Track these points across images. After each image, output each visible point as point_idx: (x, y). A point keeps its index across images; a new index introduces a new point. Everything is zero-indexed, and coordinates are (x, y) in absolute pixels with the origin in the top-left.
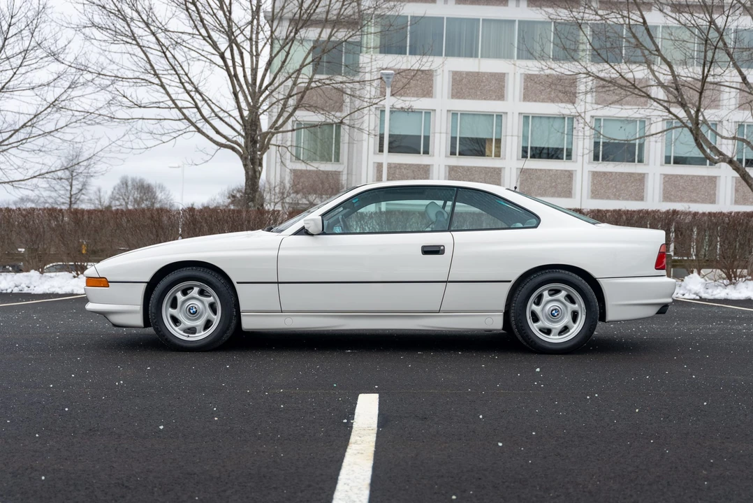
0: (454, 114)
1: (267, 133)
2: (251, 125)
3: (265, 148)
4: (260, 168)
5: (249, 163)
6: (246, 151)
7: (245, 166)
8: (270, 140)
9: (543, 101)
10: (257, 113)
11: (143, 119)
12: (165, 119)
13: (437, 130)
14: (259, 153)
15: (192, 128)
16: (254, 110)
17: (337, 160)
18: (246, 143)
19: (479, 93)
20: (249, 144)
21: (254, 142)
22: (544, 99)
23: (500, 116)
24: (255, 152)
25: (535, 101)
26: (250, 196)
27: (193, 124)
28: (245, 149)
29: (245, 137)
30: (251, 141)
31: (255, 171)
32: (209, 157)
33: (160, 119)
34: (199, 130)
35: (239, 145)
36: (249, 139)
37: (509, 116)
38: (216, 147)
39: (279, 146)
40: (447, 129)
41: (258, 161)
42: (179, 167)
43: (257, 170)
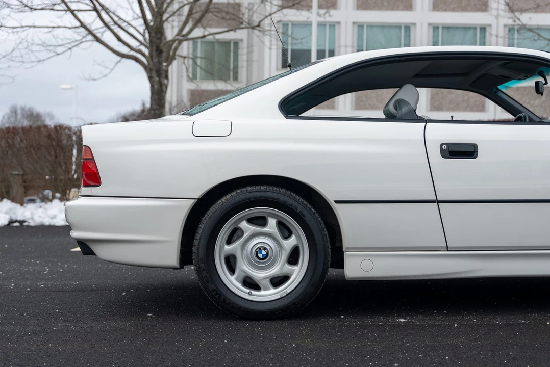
0: (360, 26)
1: (173, 41)
2: (156, 31)
3: (170, 60)
4: (166, 81)
5: (154, 74)
6: (150, 62)
7: (150, 78)
8: (176, 49)
9: (453, 10)
10: (161, 19)
11: (35, 27)
12: (59, 27)
13: (343, 43)
14: (165, 64)
15: (90, 37)
16: (158, 14)
17: (236, 78)
18: (151, 53)
19: (385, 3)
20: (155, 54)
21: (159, 51)
22: (454, 8)
23: (408, 28)
24: (160, 63)
25: (445, 10)
26: (157, 112)
27: (90, 32)
28: (150, 59)
29: (150, 46)
30: (156, 51)
31: (161, 84)
32: (109, 71)
33: (54, 27)
34: (97, 39)
35: (143, 54)
36: (154, 48)
37: (418, 26)
38: (117, 58)
39: (185, 57)
40: (353, 43)
41: (164, 73)
42: (71, 88)
43: (163, 82)
